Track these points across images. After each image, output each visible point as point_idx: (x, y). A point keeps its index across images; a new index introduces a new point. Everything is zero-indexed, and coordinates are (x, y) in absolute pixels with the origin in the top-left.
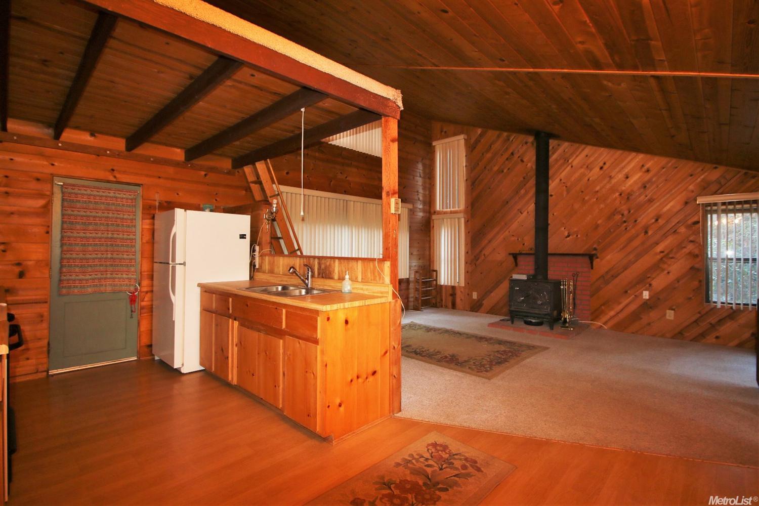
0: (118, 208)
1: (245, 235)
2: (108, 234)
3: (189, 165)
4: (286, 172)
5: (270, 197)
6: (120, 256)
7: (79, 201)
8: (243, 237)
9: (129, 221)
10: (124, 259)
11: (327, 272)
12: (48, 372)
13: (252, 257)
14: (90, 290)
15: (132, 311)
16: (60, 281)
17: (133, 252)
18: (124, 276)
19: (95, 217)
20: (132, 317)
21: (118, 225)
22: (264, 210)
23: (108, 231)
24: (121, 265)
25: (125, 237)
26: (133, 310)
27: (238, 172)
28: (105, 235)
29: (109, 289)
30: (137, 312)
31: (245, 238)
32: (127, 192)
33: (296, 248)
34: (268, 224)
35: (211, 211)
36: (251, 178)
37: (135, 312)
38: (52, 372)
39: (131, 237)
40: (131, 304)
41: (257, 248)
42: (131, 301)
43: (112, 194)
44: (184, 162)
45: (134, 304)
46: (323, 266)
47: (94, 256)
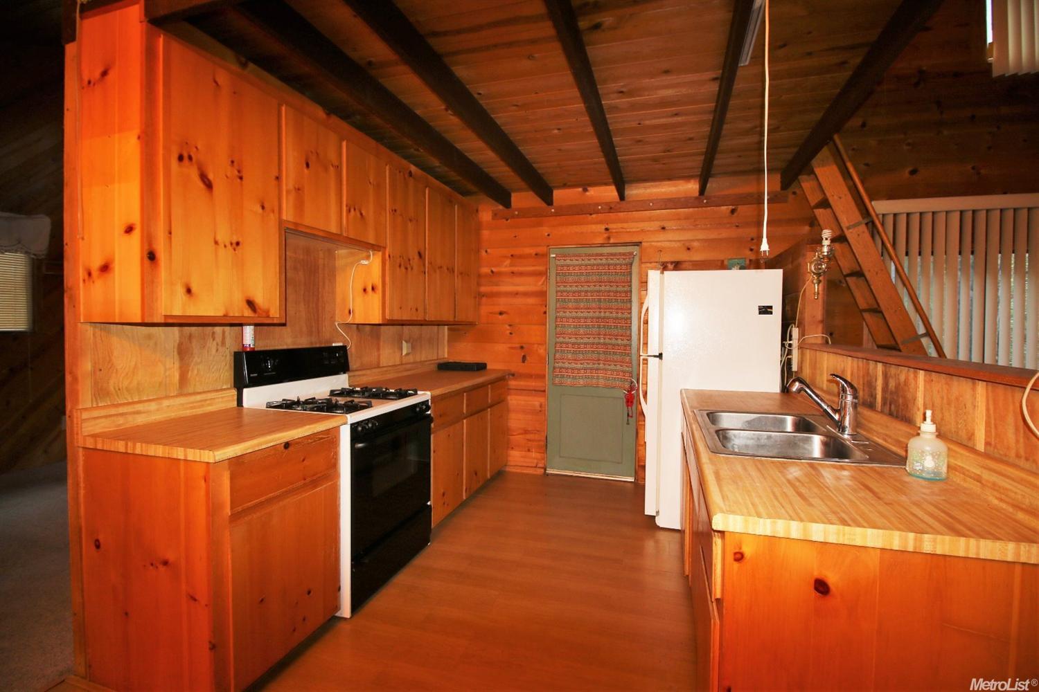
0: (612, 278)
1: (771, 307)
2: (600, 312)
3: (705, 201)
4: (910, 169)
5: (848, 228)
6: (613, 341)
7: (570, 274)
8: (765, 310)
9: (623, 295)
10: (618, 345)
11: (901, 401)
12: (545, 470)
13: (786, 349)
14: (581, 382)
15: (628, 415)
16: (554, 368)
17: (628, 336)
18: (618, 367)
19: (586, 292)
20: (628, 424)
21: (610, 301)
22: (809, 254)
23: (600, 308)
24: (615, 353)
25: (620, 315)
26: (630, 414)
27: (794, 193)
28: (597, 314)
29: (602, 381)
30: (634, 415)
31: (771, 313)
32: (621, 256)
33: (921, 330)
34: (819, 282)
35: (740, 269)
36: (814, 199)
37: (632, 417)
38: (549, 471)
39: (626, 315)
40: (628, 406)
41: (795, 332)
42: (628, 402)
43: (604, 261)
44: (696, 198)
45: (631, 406)
46: (892, 384)
47: (586, 340)
